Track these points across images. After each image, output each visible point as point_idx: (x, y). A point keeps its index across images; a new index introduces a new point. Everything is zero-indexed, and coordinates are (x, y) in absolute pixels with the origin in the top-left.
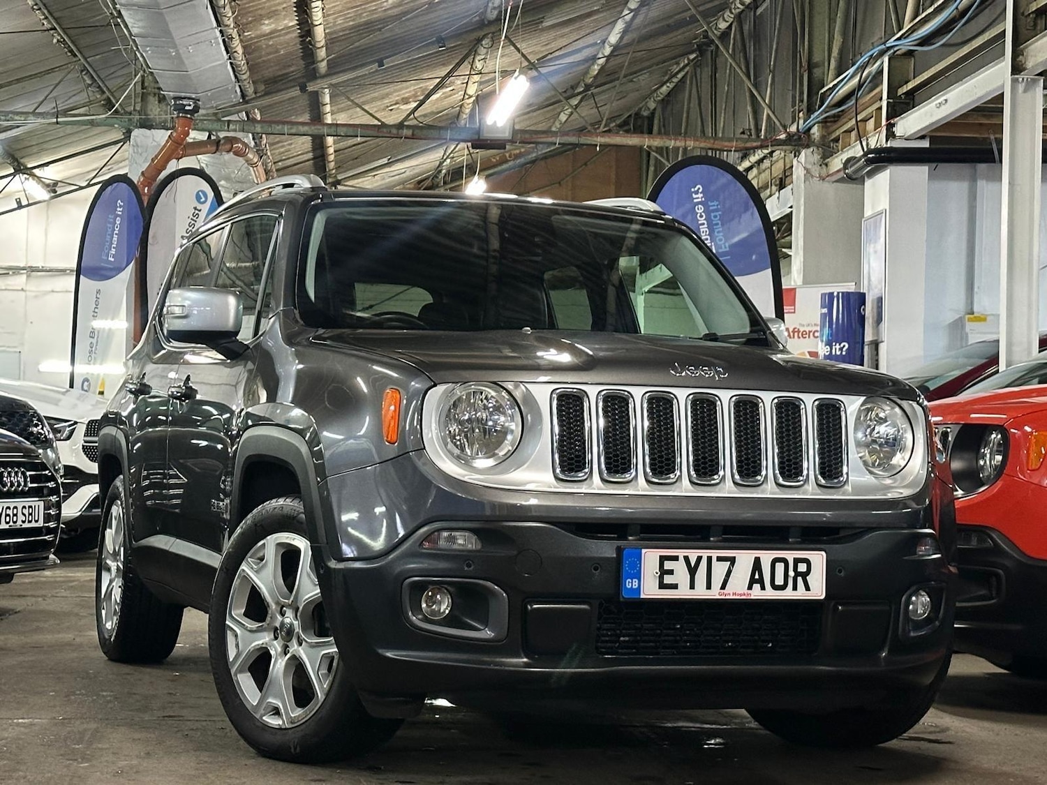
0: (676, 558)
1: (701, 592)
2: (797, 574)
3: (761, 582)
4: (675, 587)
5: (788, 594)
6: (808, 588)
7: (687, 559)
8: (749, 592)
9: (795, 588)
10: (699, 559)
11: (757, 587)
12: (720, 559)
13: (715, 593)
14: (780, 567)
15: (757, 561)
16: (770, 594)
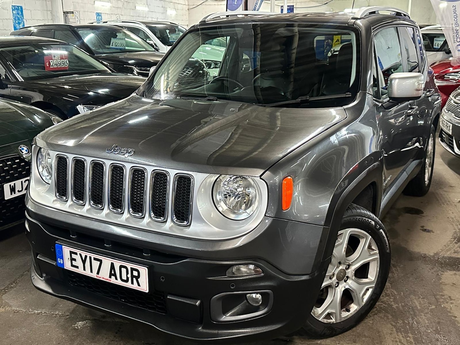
0: (76, 254)
1: (87, 273)
2: (133, 276)
3: (115, 275)
4: (77, 267)
5: (129, 285)
6: (139, 285)
7: (80, 255)
8: (110, 279)
9: (132, 283)
10: (86, 257)
11: (113, 277)
12: (95, 259)
13: (94, 275)
14: (124, 270)
15: (112, 265)
16: (119, 282)
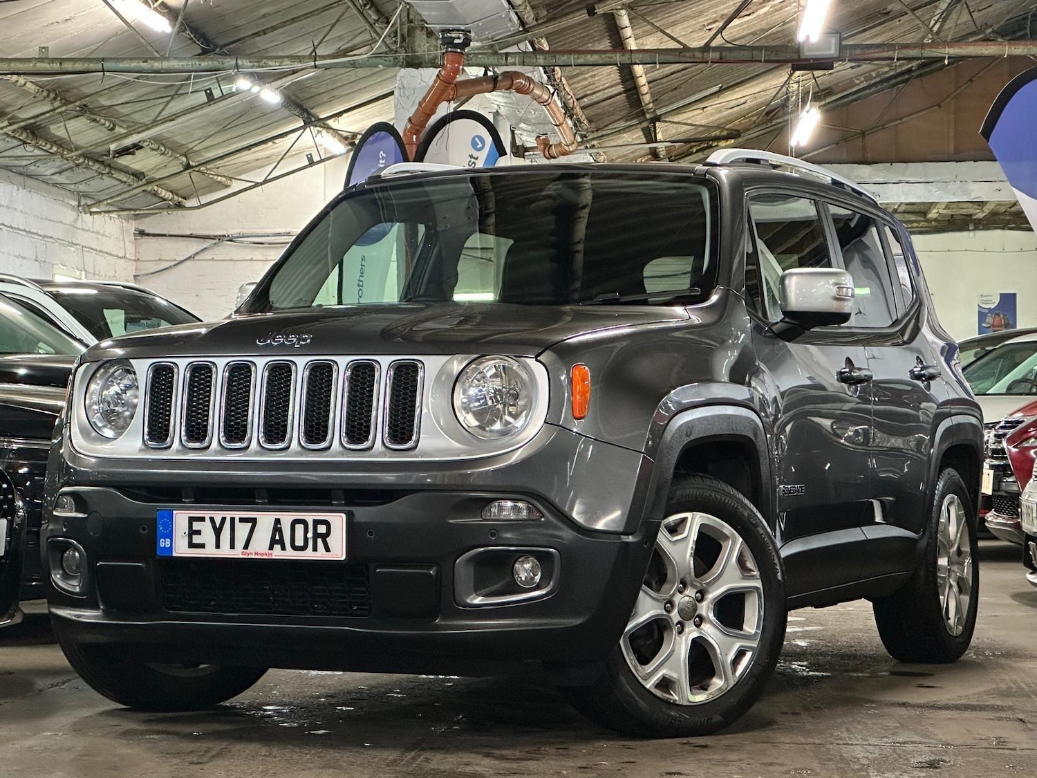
0: (202, 519)
1: (225, 552)
2: (316, 535)
3: (281, 542)
4: (202, 546)
5: (308, 555)
6: (328, 549)
7: (212, 519)
8: (270, 551)
9: (315, 549)
10: (224, 520)
11: (277, 547)
12: (242, 520)
13: (238, 553)
14: (300, 529)
15: (278, 521)
16: (290, 554)
